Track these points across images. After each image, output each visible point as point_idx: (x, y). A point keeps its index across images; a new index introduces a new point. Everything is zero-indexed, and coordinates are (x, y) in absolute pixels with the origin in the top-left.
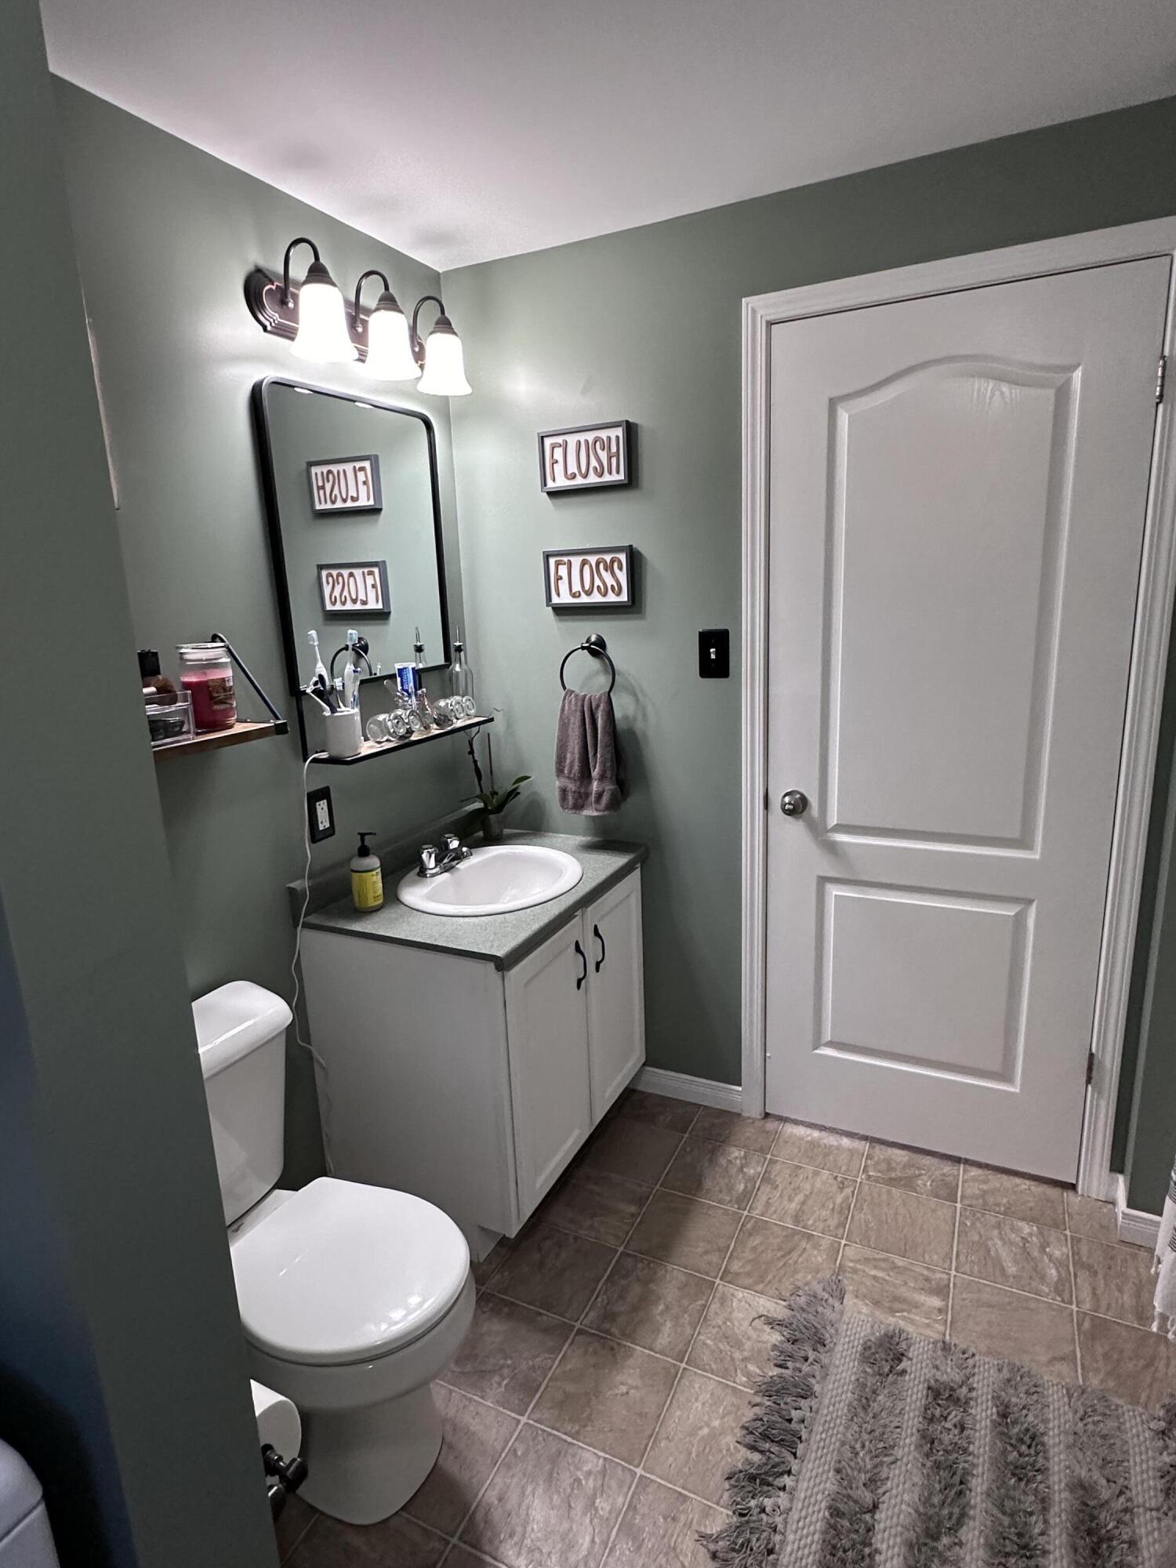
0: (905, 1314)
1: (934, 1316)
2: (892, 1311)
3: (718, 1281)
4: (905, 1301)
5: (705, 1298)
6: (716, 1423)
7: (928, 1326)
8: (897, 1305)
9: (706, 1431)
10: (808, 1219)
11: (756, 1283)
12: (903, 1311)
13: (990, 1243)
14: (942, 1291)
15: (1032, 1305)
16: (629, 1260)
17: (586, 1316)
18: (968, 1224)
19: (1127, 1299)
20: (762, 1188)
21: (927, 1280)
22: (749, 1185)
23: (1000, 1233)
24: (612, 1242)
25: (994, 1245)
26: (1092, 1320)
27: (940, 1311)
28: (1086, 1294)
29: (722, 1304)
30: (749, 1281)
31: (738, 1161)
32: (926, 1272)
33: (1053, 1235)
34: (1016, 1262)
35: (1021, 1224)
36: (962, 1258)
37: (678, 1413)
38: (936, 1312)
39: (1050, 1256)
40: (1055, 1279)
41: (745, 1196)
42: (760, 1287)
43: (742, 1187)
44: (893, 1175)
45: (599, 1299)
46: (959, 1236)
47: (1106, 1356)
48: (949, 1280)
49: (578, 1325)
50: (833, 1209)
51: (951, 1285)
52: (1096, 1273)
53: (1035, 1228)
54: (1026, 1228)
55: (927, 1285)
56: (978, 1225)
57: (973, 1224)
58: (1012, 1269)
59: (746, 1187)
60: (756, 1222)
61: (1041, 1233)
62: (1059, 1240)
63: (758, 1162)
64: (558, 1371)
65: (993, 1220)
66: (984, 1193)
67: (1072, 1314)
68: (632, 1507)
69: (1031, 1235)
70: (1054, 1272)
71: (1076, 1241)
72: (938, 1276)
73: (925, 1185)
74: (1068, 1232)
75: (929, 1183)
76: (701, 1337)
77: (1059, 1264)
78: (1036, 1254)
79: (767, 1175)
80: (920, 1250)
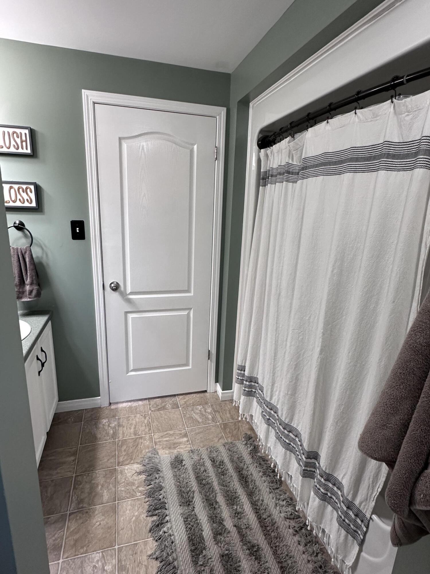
0: (179, 447)
1: (186, 444)
2: (175, 448)
3: (117, 467)
4: (177, 443)
5: (115, 475)
6: (136, 514)
7: (186, 447)
8: (176, 445)
9: (134, 518)
10: (139, 432)
11: (131, 461)
12: (178, 446)
13: (192, 416)
14: (186, 435)
15: (209, 428)
16: (79, 477)
17: (70, 508)
18: (185, 413)
19: (228, 415)
20: (119, 429)
21: (181, 434)
22: (114, 430)
23: (194, 412)
24: (69, 474)
25: (194, 415)
26: (223, 425)
27: (187, 441)
28: (219, 419)
29: (122, 474)
30: (127, 462)
31: (107, 423)
32: (179, 432)
33: (206, 406)
34: (201, 418)
35: (198, 407)
36: (187, 423)
37: (122, 519)
38: (186, 442)
39: (208, 412)
40: (211, 418)
41: (114, 434)
42: (132, 461)
43: (112, 431)
44: (159, 407)
45: (73, 498)
46: (184, 418)
47: (229, 432)
48: (186, 431)
49: (68, 512)
50: (145, 426)
51: (187, 432)
52: (219, 412)
53: (202, 407)
54: (200, 407)
55: (181, 435)
56: (188, 412)
57: (186, 412)
58: (200, 420)
59: (113, 431)
60: (122, 441)
61: (203, 407)
62: (208, 407)
63: (114, 421)
64: (68, 533)
65: (191, 409)
66: (185, 402)
67: (218, 425)
68: (119, 561)
69: (201, 409)
70: (210, 416)
71: (212, 405)
72: (183, 431)
73: (169, 406)
74: (209, 404)
75: (170, 406)
76: (119, 489)
77: (210, 413)
78: (204, 413)
79: (119, 424)
80: (175, 427)
